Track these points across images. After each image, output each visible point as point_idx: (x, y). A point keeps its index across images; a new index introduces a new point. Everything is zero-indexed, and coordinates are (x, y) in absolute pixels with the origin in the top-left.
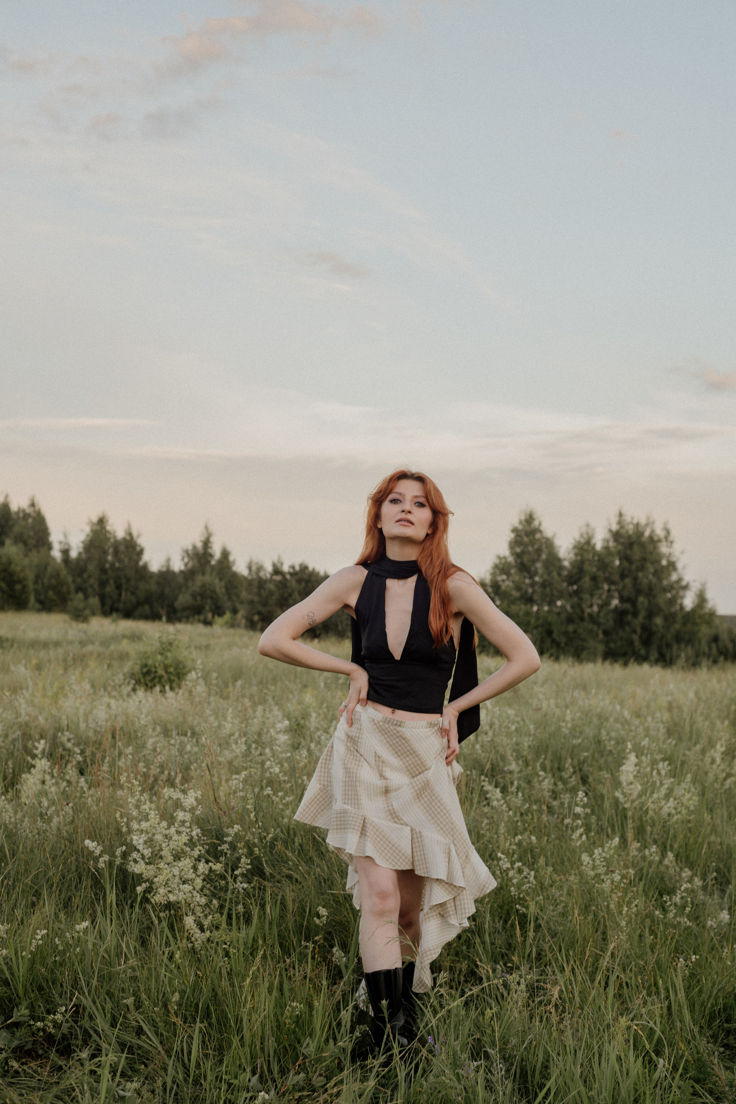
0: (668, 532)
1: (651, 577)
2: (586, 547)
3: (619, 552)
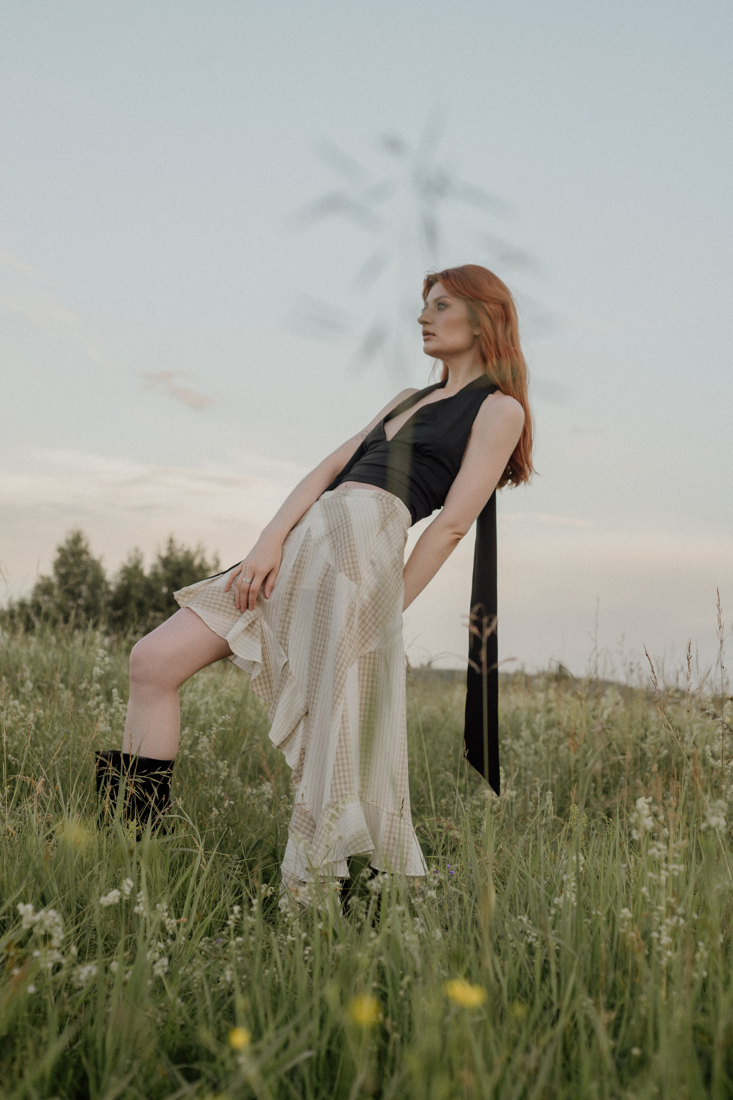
0: (218, 560)
2: (133, 572)
3: (167, 580)
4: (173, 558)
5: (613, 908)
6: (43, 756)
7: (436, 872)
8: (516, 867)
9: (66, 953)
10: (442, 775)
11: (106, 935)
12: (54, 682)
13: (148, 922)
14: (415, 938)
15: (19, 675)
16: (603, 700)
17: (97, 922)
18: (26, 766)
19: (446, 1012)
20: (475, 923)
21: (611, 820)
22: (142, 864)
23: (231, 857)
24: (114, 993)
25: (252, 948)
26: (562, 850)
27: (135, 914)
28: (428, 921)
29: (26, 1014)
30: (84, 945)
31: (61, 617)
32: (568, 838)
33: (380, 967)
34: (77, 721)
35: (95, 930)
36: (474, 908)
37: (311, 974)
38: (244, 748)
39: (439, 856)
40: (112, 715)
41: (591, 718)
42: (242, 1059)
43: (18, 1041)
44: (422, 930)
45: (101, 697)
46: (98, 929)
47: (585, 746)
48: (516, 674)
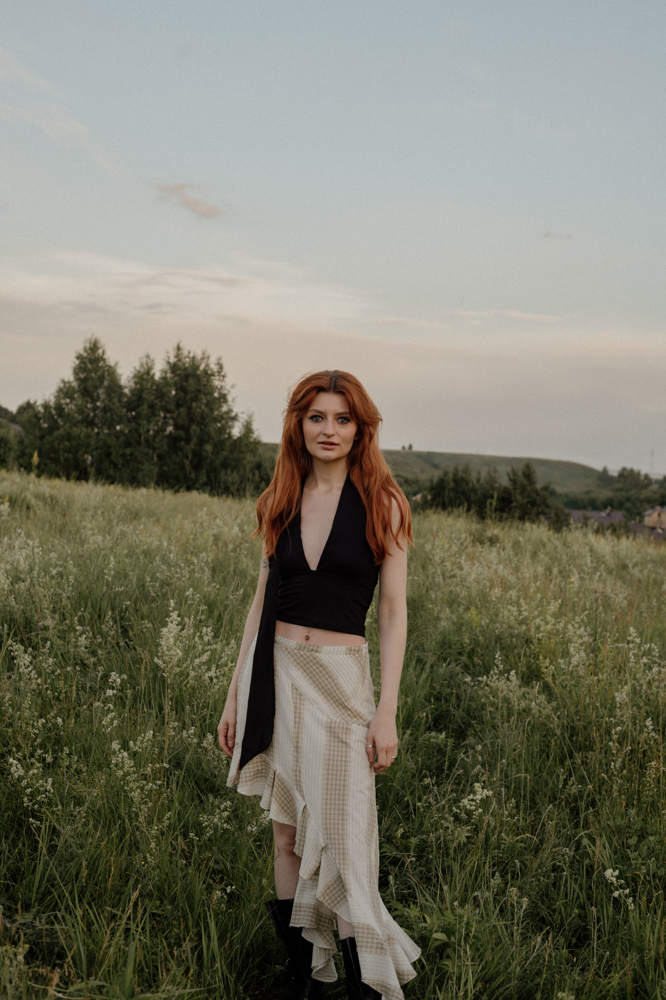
0: (221, 367)
1: (203, 407)
2: (145, 377)
3: (175, 384)
4: (180, 364)
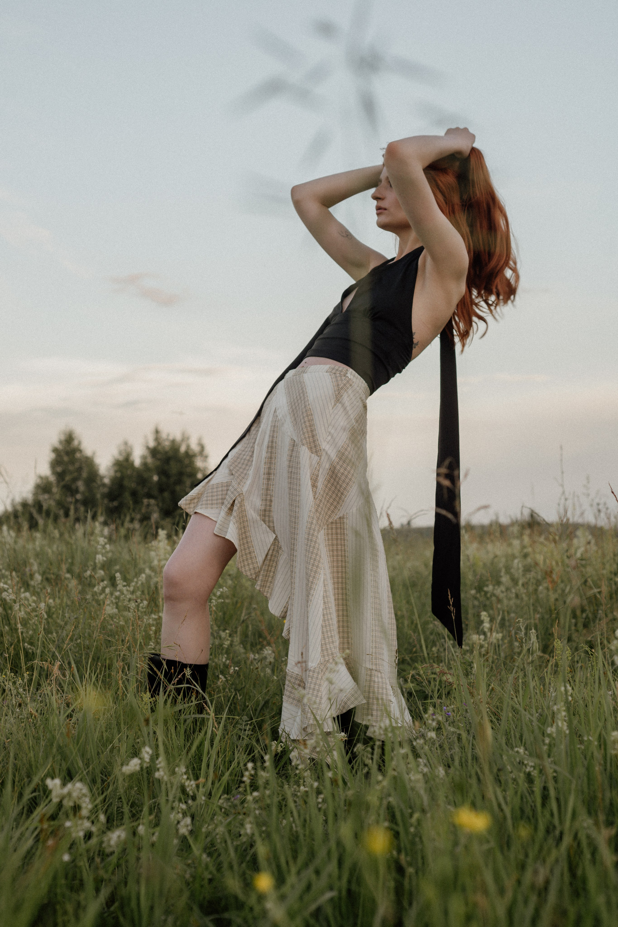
0: (202, 447)
2: (125, 464)
3: (157, 468)
4: (160, 448)
5: (603, 732)
6: (56, 641)
7: (434, 714)
8: (508, 702)
9: (95, 822)
10: (431, 626)
11: (131, 801)
12: (61, 573)
13: (169, 786)
14: (420, 776)
15: (27, 569)
16: (575, 541)
17: (121, 791)
18: (42, 652)
19: (456, 843)
20: (475, 758)
21: (593, 650)
22: (158, 733)
23: (241, 719)
24: (144, 855)
25: (268, 801)
26: (550, 684)
27: (156, 779)
28: (430, 761)
29: (63, 881)
30: (112, 813)
31: (61, 512)
32: (555, 673)
33: (390, 808)
34: (87, 608)
35: (120, 798)
36: (472, 745)
37: (326, 821)
38: (243, 616)
39: (435, 700)
40: (117, 598)
41: (565, 557)
42: (270, 905)
43: (58, 907)
44: (426, 770)
45: (105, 582)
46: (123, 798)
47: (562, 585)
48: (491, 525)
